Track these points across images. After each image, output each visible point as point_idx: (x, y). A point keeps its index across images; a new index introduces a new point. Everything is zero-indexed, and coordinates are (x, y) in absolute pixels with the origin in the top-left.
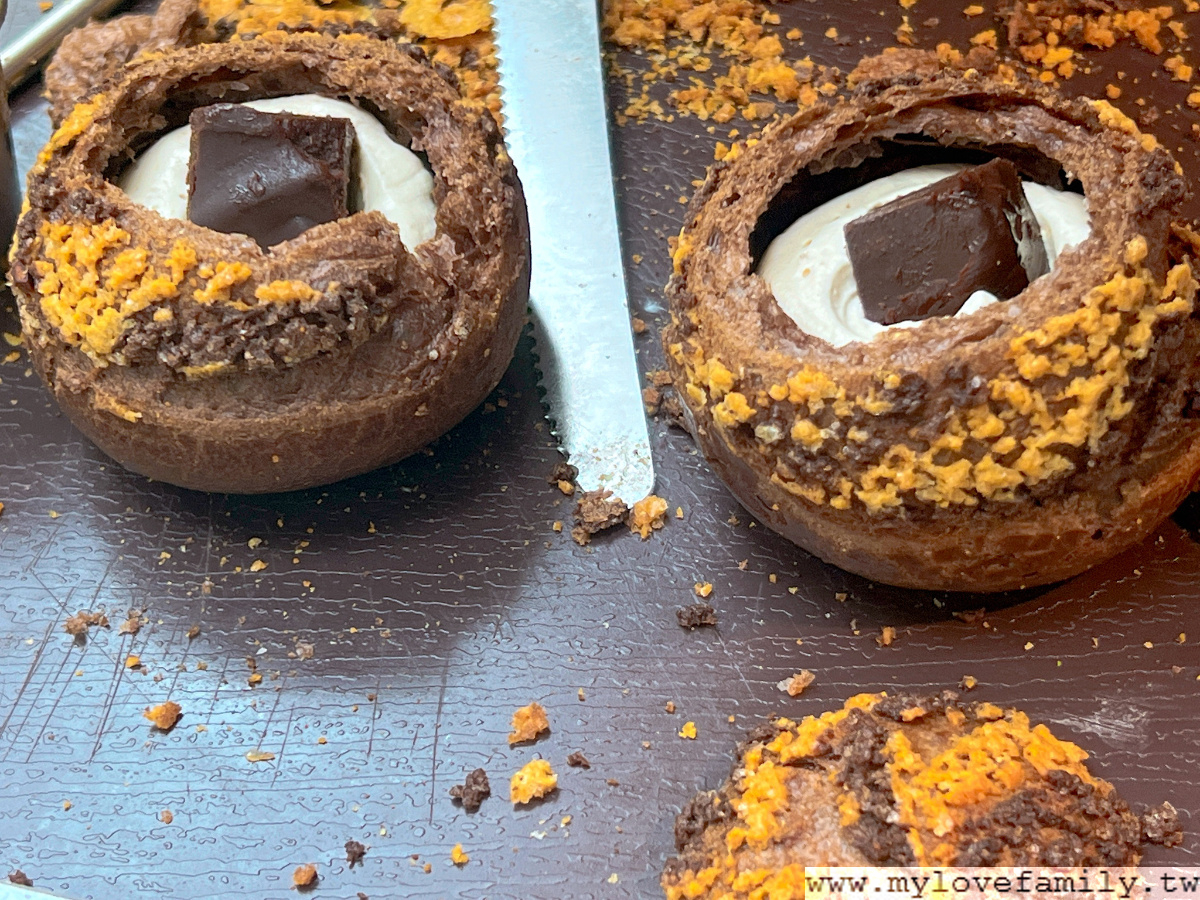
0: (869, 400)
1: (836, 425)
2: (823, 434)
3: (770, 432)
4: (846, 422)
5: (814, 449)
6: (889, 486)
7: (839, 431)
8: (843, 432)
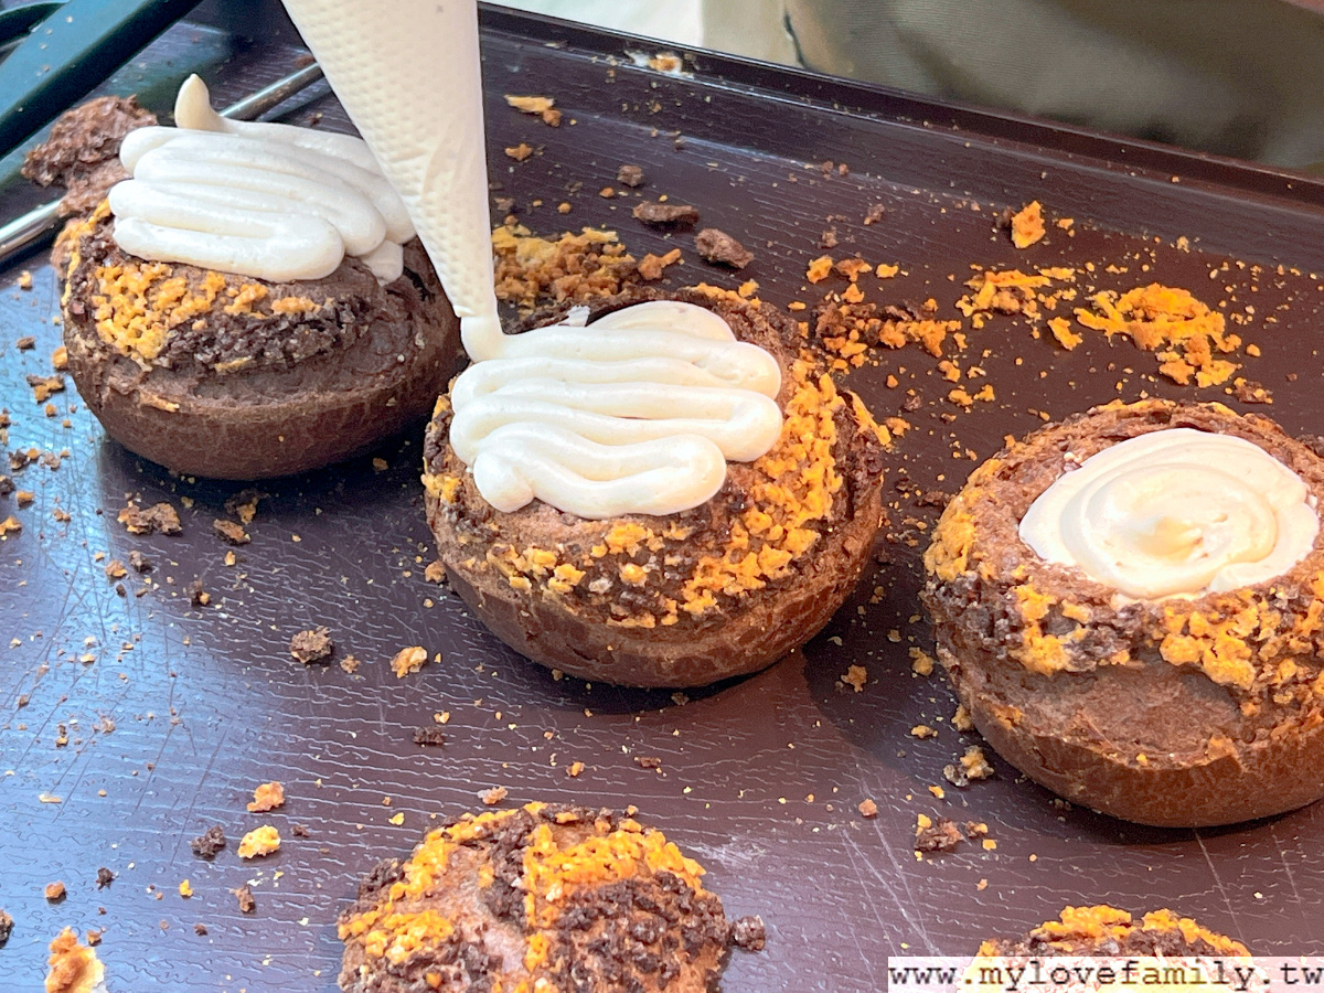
0: (673, 531)
1: (653, 559)
2: (645, 569)
3: (602, 584)
4: (661, 554)
5: (642, 584)
6: (705, 591)
7: (657, 562)
8: (661, 562)
